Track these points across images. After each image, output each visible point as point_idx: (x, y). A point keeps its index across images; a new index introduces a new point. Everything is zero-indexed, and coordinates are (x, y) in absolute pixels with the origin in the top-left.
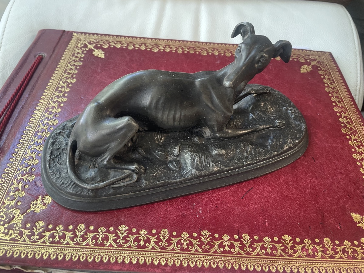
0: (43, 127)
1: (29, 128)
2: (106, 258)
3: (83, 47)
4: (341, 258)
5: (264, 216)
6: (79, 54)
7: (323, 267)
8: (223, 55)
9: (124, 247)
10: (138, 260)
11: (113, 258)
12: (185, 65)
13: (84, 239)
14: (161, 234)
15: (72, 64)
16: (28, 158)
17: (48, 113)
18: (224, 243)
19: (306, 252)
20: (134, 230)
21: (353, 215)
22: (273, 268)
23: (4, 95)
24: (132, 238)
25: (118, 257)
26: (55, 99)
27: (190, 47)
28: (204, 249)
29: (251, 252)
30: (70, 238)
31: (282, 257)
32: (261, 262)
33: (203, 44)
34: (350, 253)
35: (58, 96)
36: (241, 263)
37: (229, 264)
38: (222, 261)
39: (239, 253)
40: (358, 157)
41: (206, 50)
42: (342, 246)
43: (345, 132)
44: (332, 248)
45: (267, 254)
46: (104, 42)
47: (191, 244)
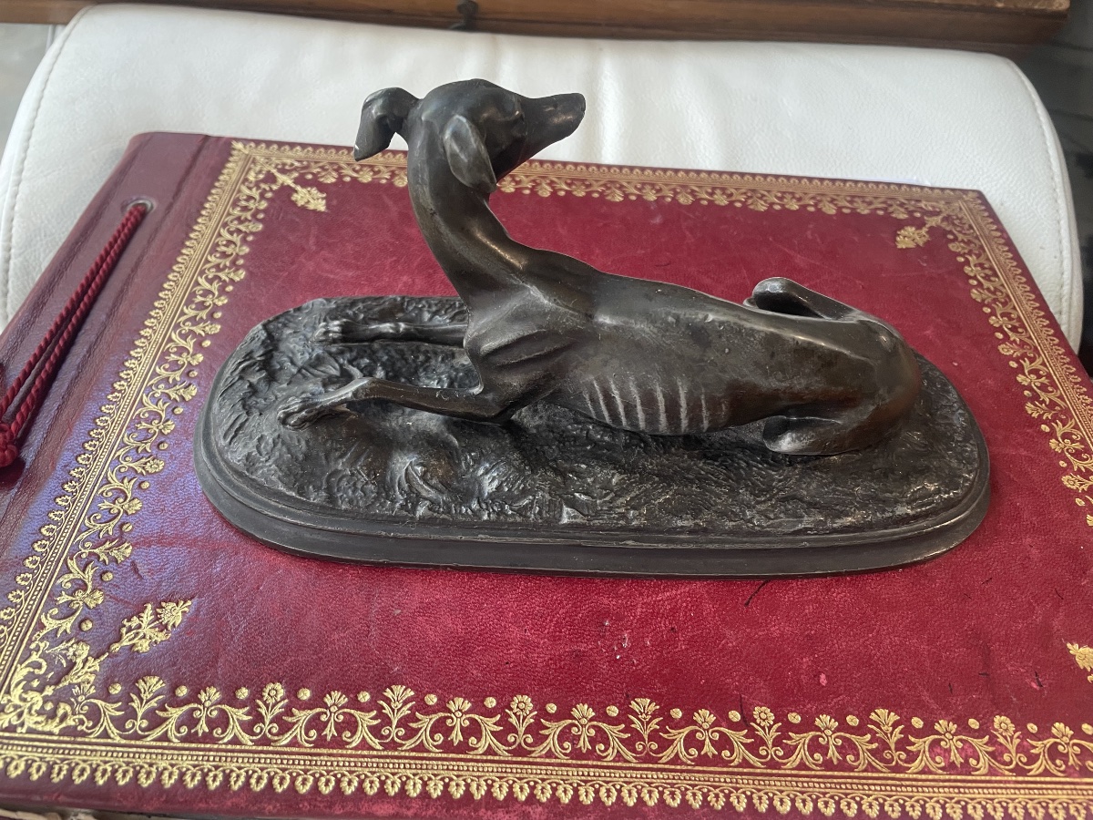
0: (152, 407)
1: (111, 409)
2: (350, 783)
3: (264, 181)
4: (1046, 773)
5: (813, 654)
6: (252, 201)
7: (996, 800)
8: (669, 200)
9: (404, 748)
10: (446, 786)
11: (372, 782)
12: (561, 230)
13: (285, 728)
14: (511, 709)
15: (231, 229)
16: (110, 494)
17: (167, 366)
18: (700, 734)
19: (944, 757)
20: (432, 700)
21: (1074, 648)
22: (849, 805)
23: (36, 317)
24: (426, 722)
25: (387, 777)
26: (187, 328)
27: (573, 179)
28: (641, 753)
29: (780, 761)
30: (242, 724)
31: (872, 772)
32: (811, 790)
33: (612, 171)
34: (1071, 758)
35: (194, 320)
36: (752, 793)
37: (717, 796)
38: (697, 785)
39: (745, 763)
40: (1078, 483)
41: (621, 188)
42: (1048, 738)
43: (1035, 415)
44: (1019, 745)
45: (828, 765)
46: (322, 168)
47: (602, 737)
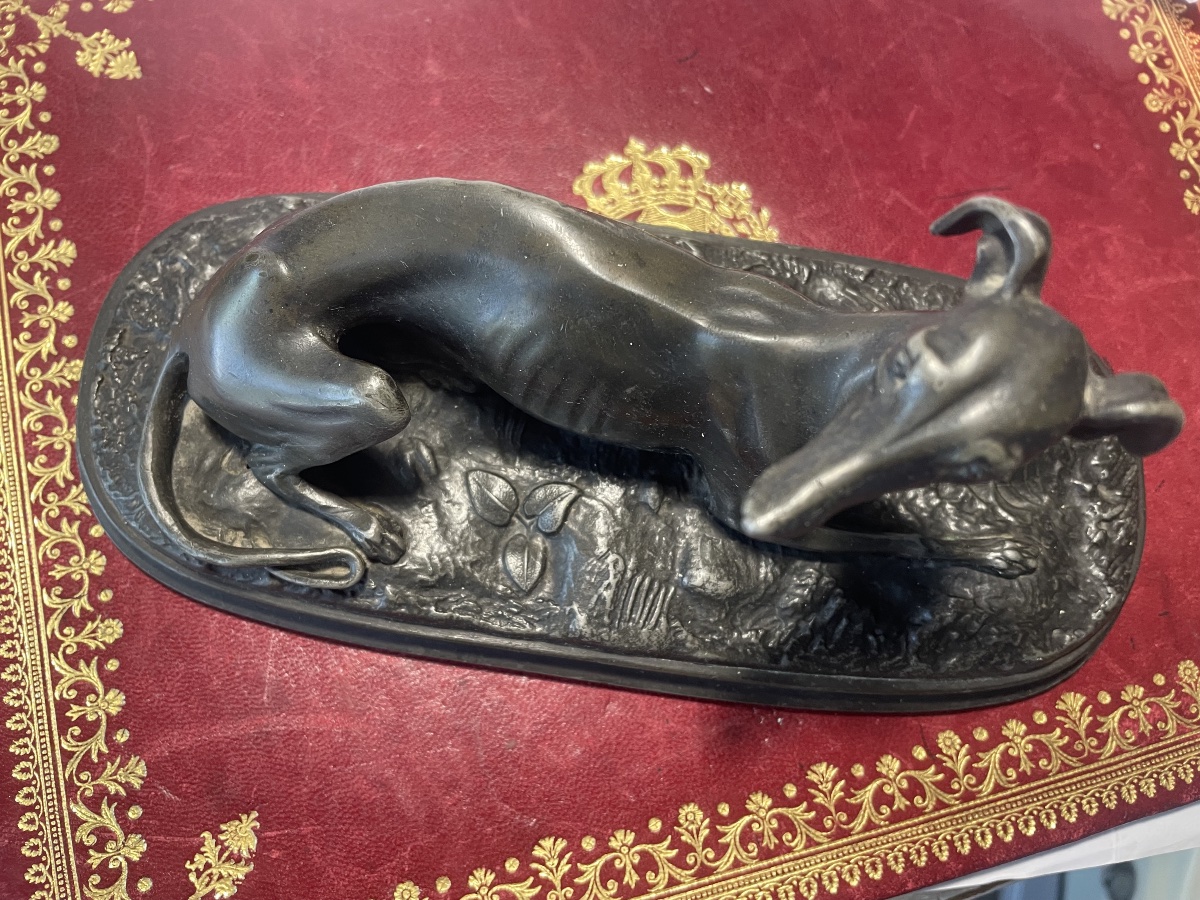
0: (57, 536)
3: (19, 38)
7: (1186, 761)
14: (680, 825)
15: (13, 160)
16: (72, 693)
17: (42, 459)
18: (888, 787)
19: (1134, 729)
20: (589, 844)
22: (1048, 816)
24: (591, 872)
26: (37, 380)
28: (831, 828)
29: (975, 789)
31: (1067, 771)
32: (1009, 812)
35: (38, 362)
36: (952, 836)
37: (918, 852)
38: (896, 846)
39: (940, 804)
45: (1022, 778)
47: (786, 825)
